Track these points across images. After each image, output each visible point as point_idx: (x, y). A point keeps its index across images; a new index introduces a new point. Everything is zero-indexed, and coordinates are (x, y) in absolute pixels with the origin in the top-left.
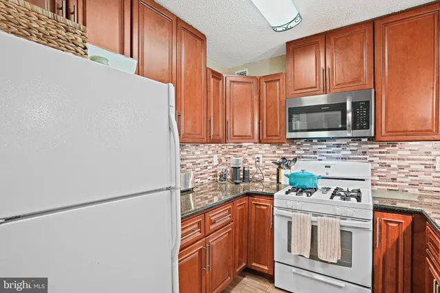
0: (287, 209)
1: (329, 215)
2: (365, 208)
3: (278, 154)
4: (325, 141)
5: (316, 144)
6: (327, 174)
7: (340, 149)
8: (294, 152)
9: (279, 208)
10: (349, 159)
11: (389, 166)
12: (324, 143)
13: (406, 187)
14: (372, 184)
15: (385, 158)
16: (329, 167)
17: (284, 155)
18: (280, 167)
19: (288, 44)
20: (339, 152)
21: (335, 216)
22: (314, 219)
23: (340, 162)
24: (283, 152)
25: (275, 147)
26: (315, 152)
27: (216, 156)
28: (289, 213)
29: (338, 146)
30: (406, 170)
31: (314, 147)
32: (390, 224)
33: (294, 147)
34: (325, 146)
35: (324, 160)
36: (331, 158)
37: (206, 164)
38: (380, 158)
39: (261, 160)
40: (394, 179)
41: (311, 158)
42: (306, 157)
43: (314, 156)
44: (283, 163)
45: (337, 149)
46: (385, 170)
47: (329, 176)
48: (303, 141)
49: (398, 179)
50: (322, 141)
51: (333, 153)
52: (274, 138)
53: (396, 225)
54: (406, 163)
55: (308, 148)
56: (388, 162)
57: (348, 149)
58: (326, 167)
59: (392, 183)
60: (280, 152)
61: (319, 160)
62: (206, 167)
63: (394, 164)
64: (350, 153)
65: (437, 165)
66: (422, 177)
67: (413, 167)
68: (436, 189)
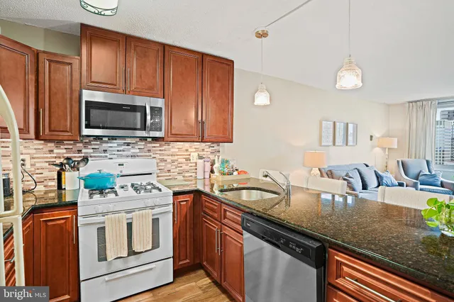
0: (96, 215)
1: (140, 209)
2: (166, 195)
3: (57, 153)
4: (116, 139)
5: (107, 142)
6: (121, 172)
7: (130, 147)
8: (80, 151)
9: (84, 216)
10: (138, 156)
11: (166, 161)
12: (115, 141)
13: (176, 176)
15: (163, 155)
16: (123, 165)
17: (66, 155)
18: (62, 169)
20: (129, 150)
21: (145, 208)
22: (129, 216)
23: (129, 160)
24: (64, 151)
25: (52, 145)
26: (105, 151)
28: (100, 219)
29: (128, 144)
30: (176, 163)
31: (104, 145)
32: (182, 203)
33: (80, 145)
34: (116, 145)
35: (116, 159)
36: (121, 156)
39: (28, 163)
41: (101, 157)
42: (95, 157)
43: (104, 155)
44: (68, 163)
45: (127, 147)
46: (164, 164)
47: (124, 173)
48: (92, 138)
49: (172, 171)
50: (113, 139)
51: (124, 151)
52: (60, 133)
53: (185, 203)
55: (97, 147)
56: (165, 158)
57: (136, 147)
58: (119, 165)
59: (168, 174)
60: (61, 151)
61: (111, 159)
63: (169, 159)
64: (138, 151)
65: (191, 158)
66: (184, 167)
67: (180, 160)
68: (191, 174)
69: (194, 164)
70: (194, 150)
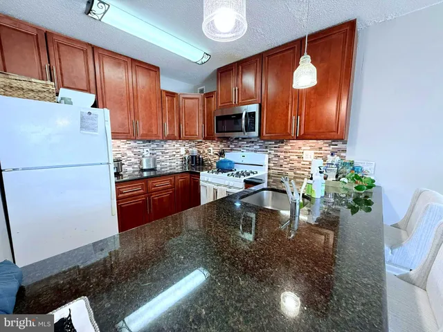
5: (241, 141)
6: (242, 161)
7: (254, 144)
8: (229, 146)
10: (258, 151)
11: (279, 156)
12: (246, 140)
13: (287, 171)
14: (269, 169)
15: (277, 151)
19: (219, 70)
20: (253, 146)
23: (253, 153)
26: (240, 147)
27: (184, 148)
29: (253, 142)
30: (288, 160)
33: (229, 143)
36: (249, 150)
37: (174, 153)
38: (275, 151)
39: (212, 152)
40: (281, 166)
42: (235, 150)
43: (239, 149)
44: (222, 154)
45: (252, 144)
46: (277, 159)
51: (250, 147)
54: (288, 155)
55: (236, 144)
56: (279, 154)
57: (257, 144)
61: (244, 152)
62: (174, 155)
63: (282, 155)
64: (258, 147)
65: (304, 156)
66: (296, 164)
67: (291, 157)
68: (303, 172)
69: (308, 163)
70: (309, 148)
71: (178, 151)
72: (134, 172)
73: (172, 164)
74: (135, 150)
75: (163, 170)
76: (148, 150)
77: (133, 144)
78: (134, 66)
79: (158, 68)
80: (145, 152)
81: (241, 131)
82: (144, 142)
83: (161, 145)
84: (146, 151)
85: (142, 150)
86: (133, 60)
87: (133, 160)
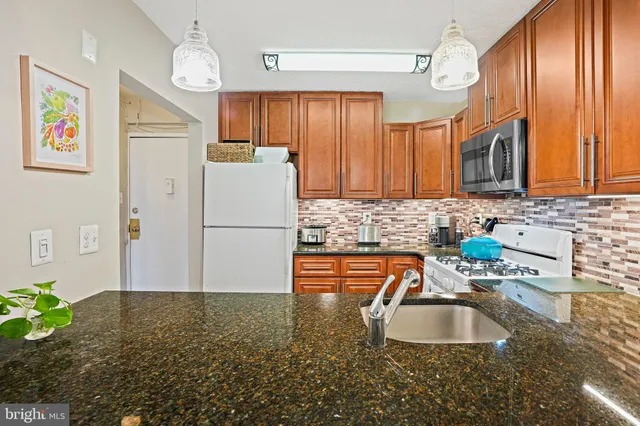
6: (517, 244)
7: (547, 207)
8: (505, 211)
11: (601, 239)
13: (621, 280)
14: (575, 269)
15: (595, 226)
20: (546, 212)
24: (496, 211)
26: (523, 212)
27: (435, 213)
29: (545, 203)
30: (622, 249)
37: (415, 222)
45: (543, 207)
46: (595, 246)
49: (612, 265)
51: (540, 213)
57: (554, 208)
59: (603, 271)
61: (528, 224)
62: (415, 225)
63: (607, 237)
64: (556, 214)
71: (423, 217)
72: (346, 245)
73: (410, 240)
74: (350, 214)
75: (393, 248)
76: (370, 214)
77: (347, 205)
78: (344, 101)
79: (380, 94)
80: (364, 217)
81: (490, 180)
82: (364, 203)
83: (391, 207)
84: (367, 215)
85: (359, 215)
86: (342, 93)
87: (347, 228)
